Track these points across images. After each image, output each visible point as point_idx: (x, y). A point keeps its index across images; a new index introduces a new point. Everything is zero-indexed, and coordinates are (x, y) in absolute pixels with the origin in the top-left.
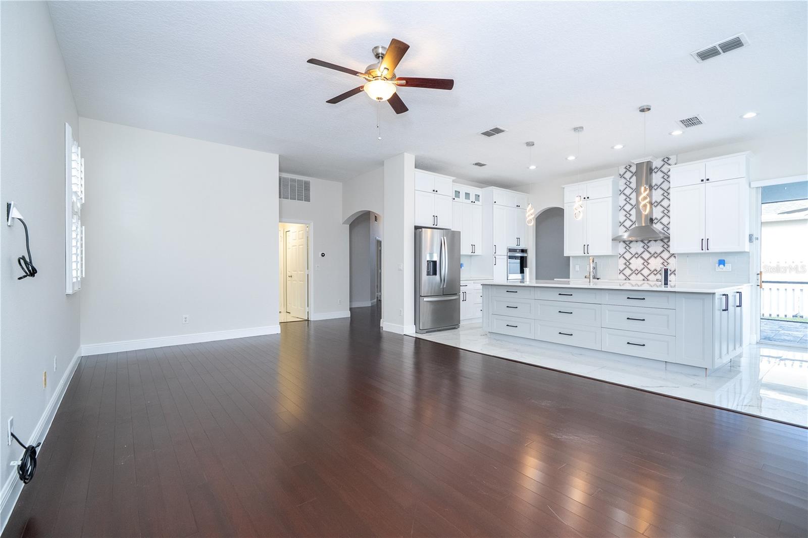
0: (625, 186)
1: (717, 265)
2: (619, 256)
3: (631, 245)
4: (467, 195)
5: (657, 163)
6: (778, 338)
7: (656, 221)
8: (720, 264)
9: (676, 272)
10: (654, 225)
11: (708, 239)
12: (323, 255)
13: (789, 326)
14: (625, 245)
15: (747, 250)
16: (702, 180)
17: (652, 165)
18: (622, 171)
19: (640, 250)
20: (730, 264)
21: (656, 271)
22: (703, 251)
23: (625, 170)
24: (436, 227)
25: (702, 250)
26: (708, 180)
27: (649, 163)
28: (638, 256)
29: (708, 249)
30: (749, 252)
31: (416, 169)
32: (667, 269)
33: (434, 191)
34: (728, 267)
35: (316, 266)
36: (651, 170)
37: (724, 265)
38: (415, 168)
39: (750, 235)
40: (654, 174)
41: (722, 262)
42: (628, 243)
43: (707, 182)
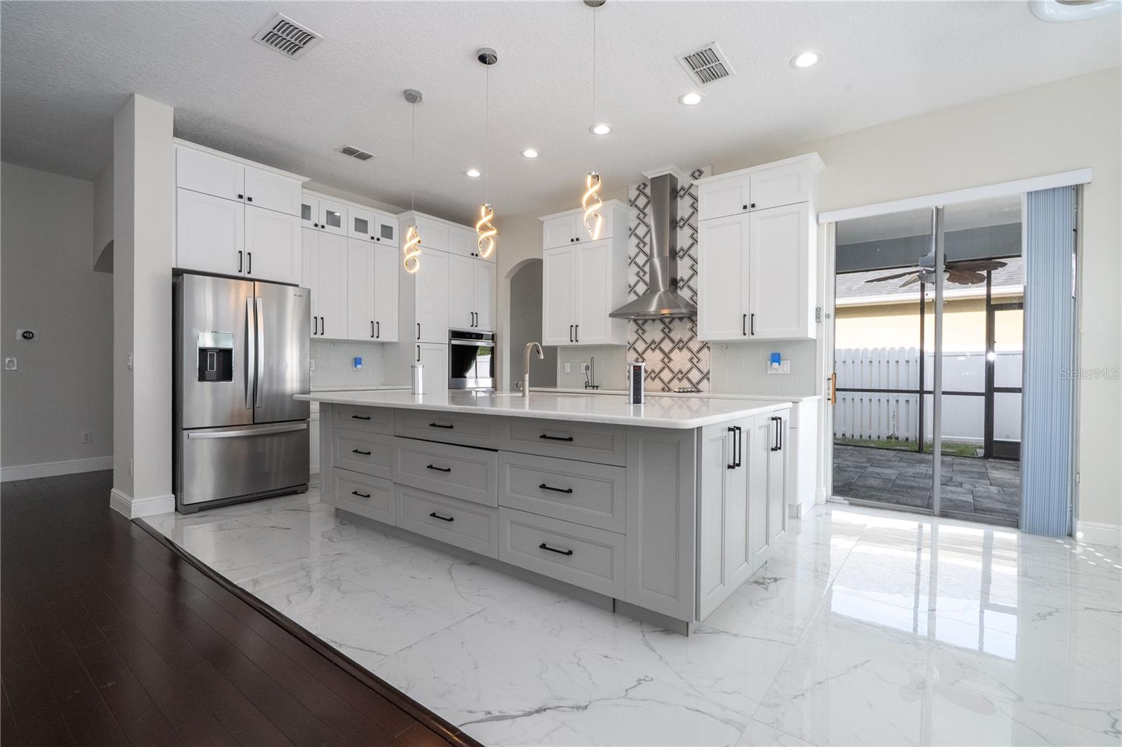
0: (638, 221)
1: (769, 362)
2: (628, 346)
3: (646, 327)
4: (361, 225)
5: (683, 180)
6: (861, 484)
7: (681, 284)
8: (773, 361)
9: (710, 376)
10: (679, 292)
11: (753, 315)
12: (27, 336)
13: (879, 457)
14: (636, 327)
15: (812, 334)
16: (745, 207)
17: (677, 182)
18: (633, 194)
19: (658, 336)
20: (789, 362)
21: (682, 373)
22: (746, 337)
23: (637, 192)
24: (248, 276)
25: (745, 334)
26: (753, 206)
27: (672, 179)
28: (654, 346)
29: (753, 334)
30: (816, 340)
31: (177, 140)
32: (640, 367)
33: (241, 197)
34: (785, 367)
35: (7, 360)
36: (675, 193)
37: (779, 364)
38: (174, 136)
39: (817, 309)
40: (679, 199)
41: (776, 358)
42: (640, 322)
43: (752, 209)
